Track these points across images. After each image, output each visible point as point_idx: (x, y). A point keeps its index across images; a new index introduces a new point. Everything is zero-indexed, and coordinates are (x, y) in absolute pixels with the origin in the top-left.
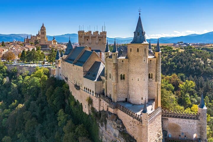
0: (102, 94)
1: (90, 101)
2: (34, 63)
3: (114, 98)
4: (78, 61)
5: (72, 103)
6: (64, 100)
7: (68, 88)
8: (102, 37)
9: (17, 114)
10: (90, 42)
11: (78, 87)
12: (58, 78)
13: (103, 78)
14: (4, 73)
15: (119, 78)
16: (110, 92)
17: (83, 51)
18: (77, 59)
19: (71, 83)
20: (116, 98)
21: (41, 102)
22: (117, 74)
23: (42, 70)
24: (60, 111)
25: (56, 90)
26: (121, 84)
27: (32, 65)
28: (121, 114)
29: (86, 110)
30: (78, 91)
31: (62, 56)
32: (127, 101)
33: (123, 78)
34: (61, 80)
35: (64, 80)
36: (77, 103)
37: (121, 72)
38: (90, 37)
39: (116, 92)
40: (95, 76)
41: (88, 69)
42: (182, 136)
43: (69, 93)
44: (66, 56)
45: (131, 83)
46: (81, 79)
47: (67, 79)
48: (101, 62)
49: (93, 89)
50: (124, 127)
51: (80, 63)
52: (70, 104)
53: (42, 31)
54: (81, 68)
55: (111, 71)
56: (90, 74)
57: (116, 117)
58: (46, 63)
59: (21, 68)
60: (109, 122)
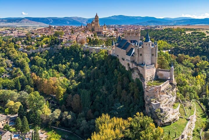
0: (133, 62)
1: (129, 65)
2: (97, 46)
3: (137, 63)
4: (123, 47)
5: (121, 67)
6: (117, 66)
7: (119, 60)
8: (138, 33)
9: (94, 72)
10: (131, 36)
11: (123, 59)
12: (113, 55)
13: (134, 55)
14: (82, 52)
15: (140, 55)
16: (136, 61)
17: (126, 42)
18: (123, 46)
19: (120, 58)
20: (138, 63)
21: (106, 66)
22: (139, 53)
23: (104, 51)
24: (115, 70)
25: (113, 61)
26: (140, 57)
27: (97, 48)
28: (139, 68)
29: (127, 69)
30: (123, 61)
31: (115, 44)
32: (142, 64)
33: (141, 55)
34: (115, 57)
35: (116, 57)
36: (123, 67)
37: (140, 53)
38: (131, 33)
39: (138, 60)
40: (131, 54)
41: (128, 51)
42: (164, 78)
43: (119, 63)
44: (118, 44)
45: (144, 57)
46: (125, 56)
47: (118, 56)
48: (133, 48)
49: (130, 60)
50: (139, 72)
51: (125, 48)
52: (120, 67)
53: (96, 20)
54: (125, 51)
55: (137, 53)
56: (129, 54)
57: (137, 69)
58: (105, 46)
59: (92, 49)
60: (135, 71)
